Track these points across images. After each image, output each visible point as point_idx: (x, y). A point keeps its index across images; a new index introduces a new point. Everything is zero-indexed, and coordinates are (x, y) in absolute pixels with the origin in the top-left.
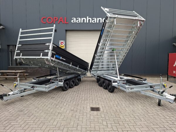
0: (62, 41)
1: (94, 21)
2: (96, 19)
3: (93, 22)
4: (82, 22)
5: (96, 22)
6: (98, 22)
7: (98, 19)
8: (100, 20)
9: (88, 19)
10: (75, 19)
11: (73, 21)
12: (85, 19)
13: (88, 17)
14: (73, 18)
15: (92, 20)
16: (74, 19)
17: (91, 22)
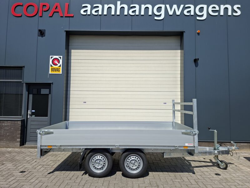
0: (57, 57)
1: (134, 11)
2: (137, 6)
3: (131, 13)
4: (105, 13)
5: (137, 13)
6: (142, 13)
7: (143, 7)
8: (147, 8)
9: (119, 7)
10: (89, 6)
11: (84, 11)
12: (113, 6)
13: (119, 3)
14: (83, 5)
15: (130, 8)
16: (86, 7)
17: (126, 13)
